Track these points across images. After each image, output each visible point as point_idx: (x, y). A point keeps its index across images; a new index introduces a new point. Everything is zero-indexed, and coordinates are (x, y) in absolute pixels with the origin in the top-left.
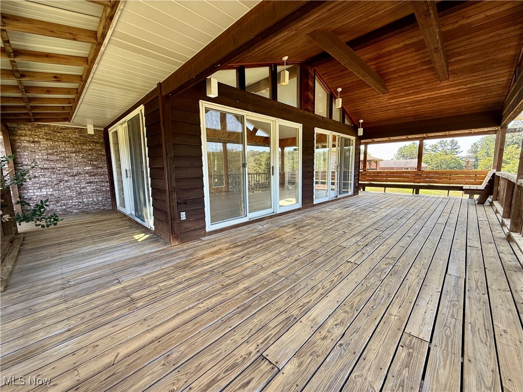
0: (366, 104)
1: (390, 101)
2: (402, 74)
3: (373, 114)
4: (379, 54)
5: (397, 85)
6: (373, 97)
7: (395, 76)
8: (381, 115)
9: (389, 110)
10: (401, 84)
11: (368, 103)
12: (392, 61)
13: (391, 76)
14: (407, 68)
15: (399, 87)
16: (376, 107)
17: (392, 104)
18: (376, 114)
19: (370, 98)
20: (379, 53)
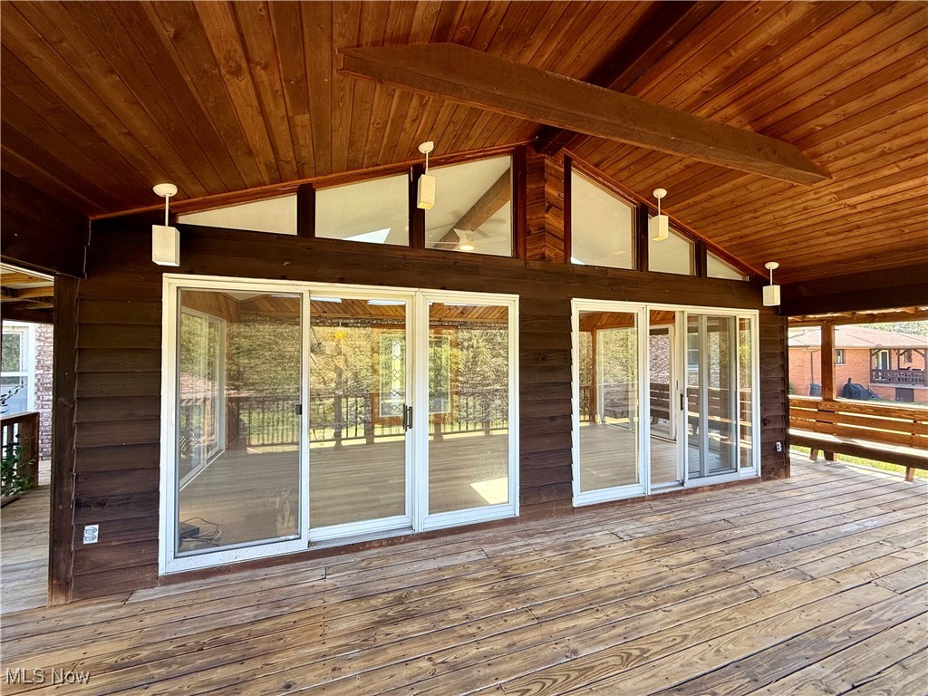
0: (762, 219)
1: (849, 201)
2: (853, 106)
3: (805, 244)
4: (727, 68)
5: (852, 148)
6: (777, 198)
7: (827, 119)
8: (833, 246)
9: (858, 227)
10: (866, 142)
11: (770, 217)
12: (788, 76)
13: (812, 124)
14: (869, 84)
15: (864, 150)
16: (805, 223)
17: (860, 208)
18: (812, 242)
19: (767, 200)
20: (725, 64)
